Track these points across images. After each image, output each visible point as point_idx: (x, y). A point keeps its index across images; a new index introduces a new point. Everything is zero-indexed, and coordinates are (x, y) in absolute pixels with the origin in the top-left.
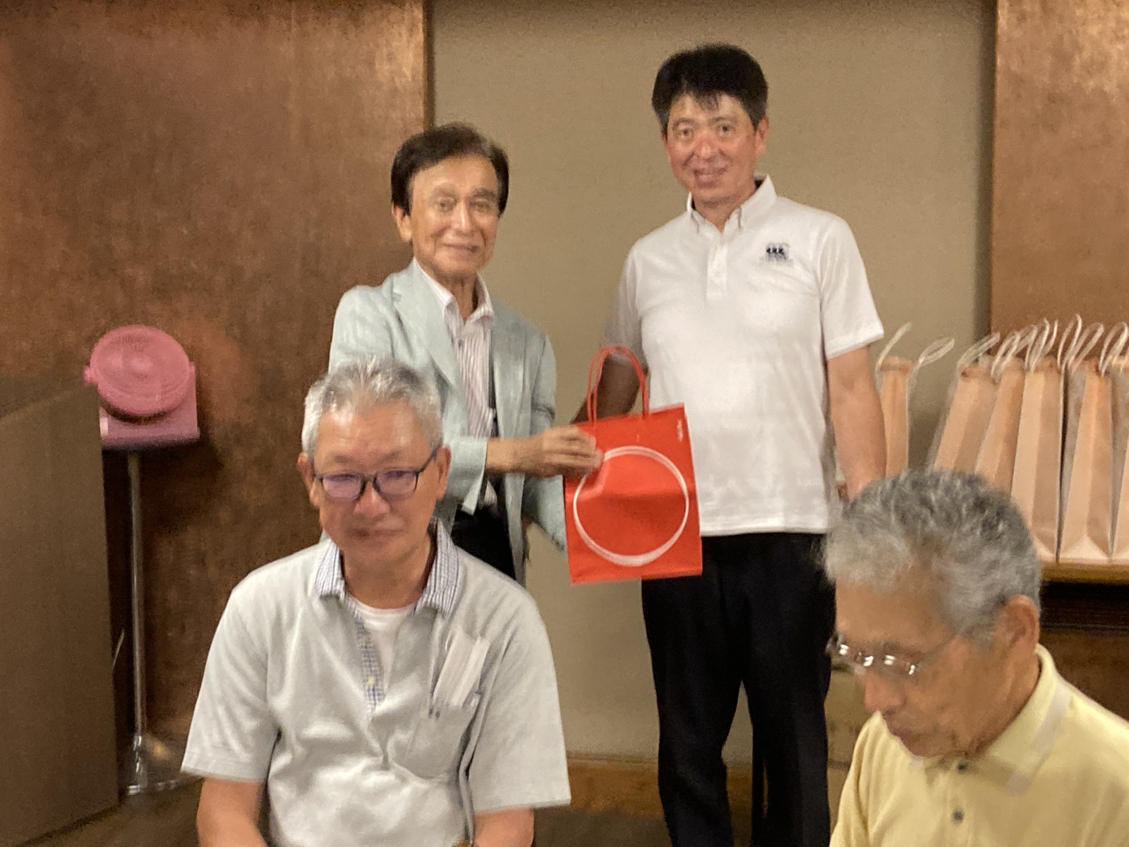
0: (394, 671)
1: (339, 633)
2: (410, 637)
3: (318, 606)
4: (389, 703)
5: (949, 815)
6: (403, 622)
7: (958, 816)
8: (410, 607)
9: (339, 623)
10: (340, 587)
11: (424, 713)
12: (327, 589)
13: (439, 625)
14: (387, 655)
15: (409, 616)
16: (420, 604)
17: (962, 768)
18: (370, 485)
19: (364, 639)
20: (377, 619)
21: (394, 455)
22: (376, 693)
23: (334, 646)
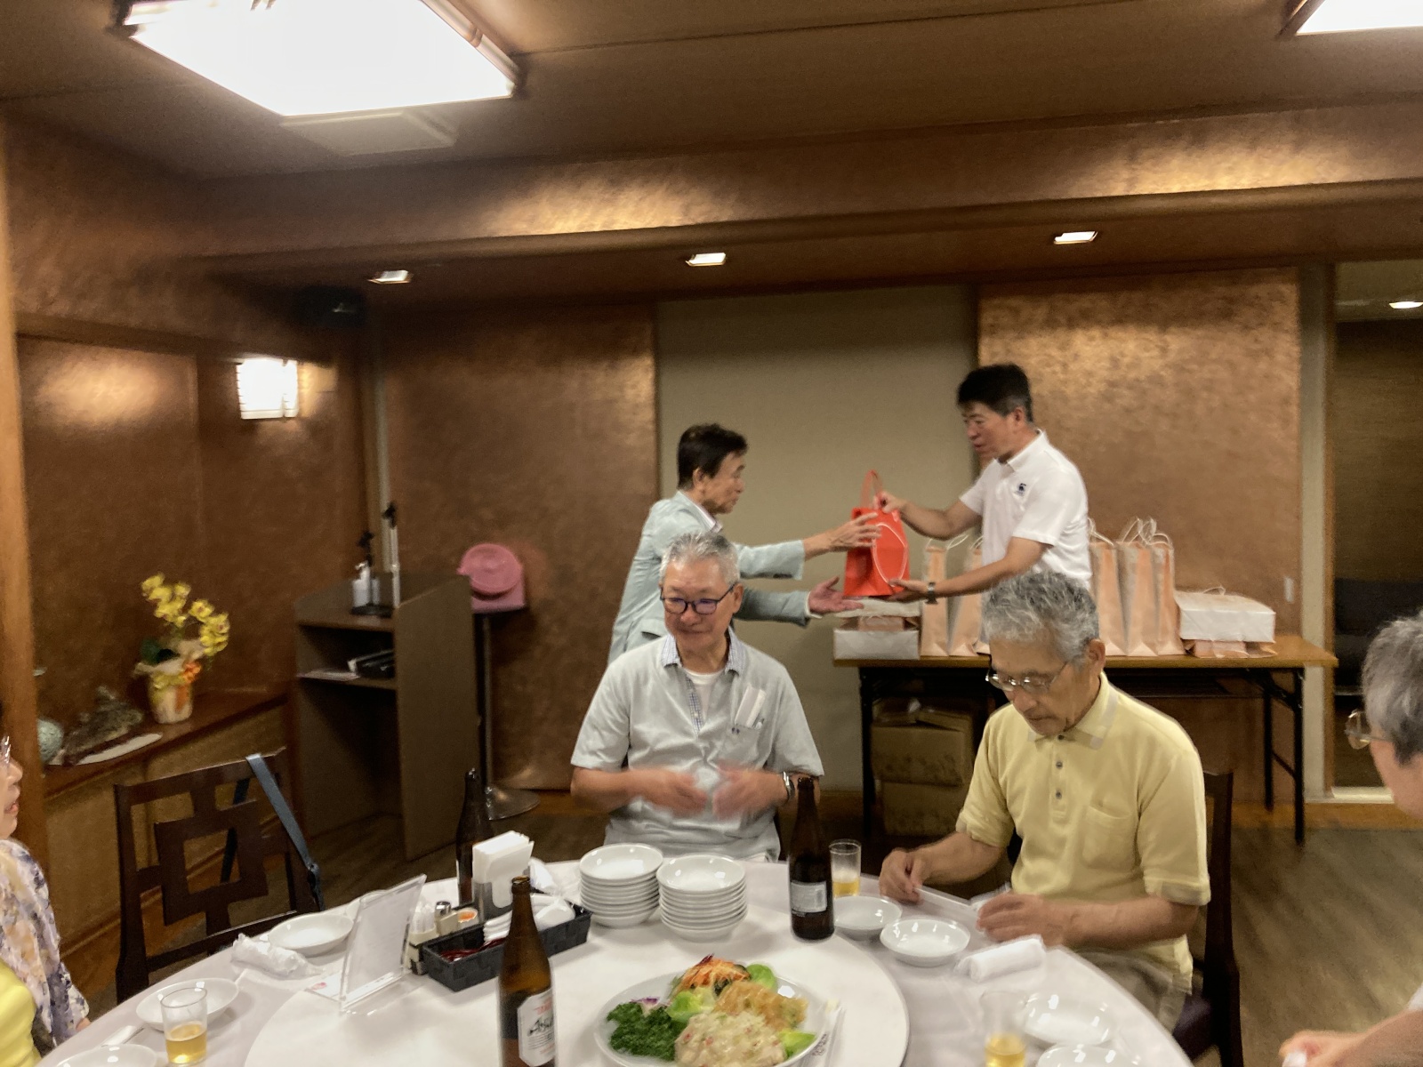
0: (709, 708)
1: (676, 687)
2: (720, 688)
3: (663, 671)
4: (708, 726)
5: (1054, 763)
6: (717, 680)
7: (1059, 765)
8: (720, 672)
9: (676, 682)
10: (677, 661)
11: (730, 731)
12: (670, 662)
13: (736, 681)
14: (705, 699)
15: (720, 677)
16: (727, 670)
17: (1061, 738)
18: (690, 606)
19: (691, 690)
20: (701, 679)
21: (704, 591)
22: (699, 721)
23: (674, 695)
